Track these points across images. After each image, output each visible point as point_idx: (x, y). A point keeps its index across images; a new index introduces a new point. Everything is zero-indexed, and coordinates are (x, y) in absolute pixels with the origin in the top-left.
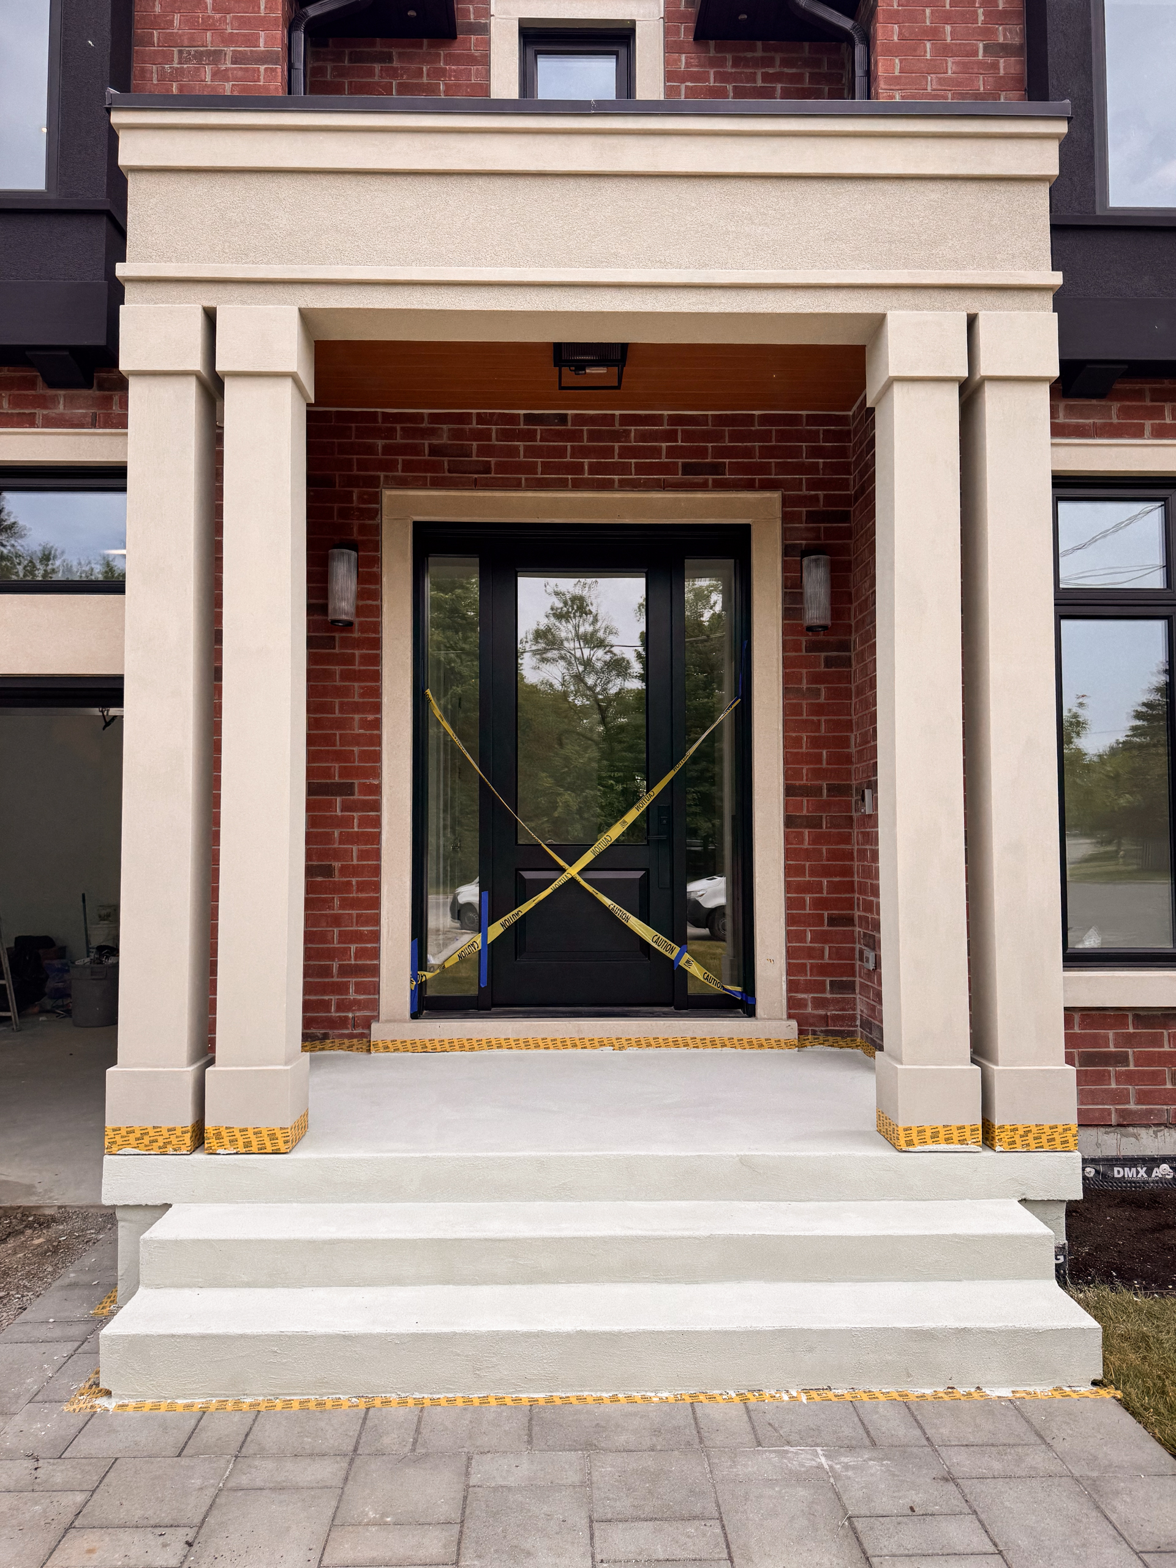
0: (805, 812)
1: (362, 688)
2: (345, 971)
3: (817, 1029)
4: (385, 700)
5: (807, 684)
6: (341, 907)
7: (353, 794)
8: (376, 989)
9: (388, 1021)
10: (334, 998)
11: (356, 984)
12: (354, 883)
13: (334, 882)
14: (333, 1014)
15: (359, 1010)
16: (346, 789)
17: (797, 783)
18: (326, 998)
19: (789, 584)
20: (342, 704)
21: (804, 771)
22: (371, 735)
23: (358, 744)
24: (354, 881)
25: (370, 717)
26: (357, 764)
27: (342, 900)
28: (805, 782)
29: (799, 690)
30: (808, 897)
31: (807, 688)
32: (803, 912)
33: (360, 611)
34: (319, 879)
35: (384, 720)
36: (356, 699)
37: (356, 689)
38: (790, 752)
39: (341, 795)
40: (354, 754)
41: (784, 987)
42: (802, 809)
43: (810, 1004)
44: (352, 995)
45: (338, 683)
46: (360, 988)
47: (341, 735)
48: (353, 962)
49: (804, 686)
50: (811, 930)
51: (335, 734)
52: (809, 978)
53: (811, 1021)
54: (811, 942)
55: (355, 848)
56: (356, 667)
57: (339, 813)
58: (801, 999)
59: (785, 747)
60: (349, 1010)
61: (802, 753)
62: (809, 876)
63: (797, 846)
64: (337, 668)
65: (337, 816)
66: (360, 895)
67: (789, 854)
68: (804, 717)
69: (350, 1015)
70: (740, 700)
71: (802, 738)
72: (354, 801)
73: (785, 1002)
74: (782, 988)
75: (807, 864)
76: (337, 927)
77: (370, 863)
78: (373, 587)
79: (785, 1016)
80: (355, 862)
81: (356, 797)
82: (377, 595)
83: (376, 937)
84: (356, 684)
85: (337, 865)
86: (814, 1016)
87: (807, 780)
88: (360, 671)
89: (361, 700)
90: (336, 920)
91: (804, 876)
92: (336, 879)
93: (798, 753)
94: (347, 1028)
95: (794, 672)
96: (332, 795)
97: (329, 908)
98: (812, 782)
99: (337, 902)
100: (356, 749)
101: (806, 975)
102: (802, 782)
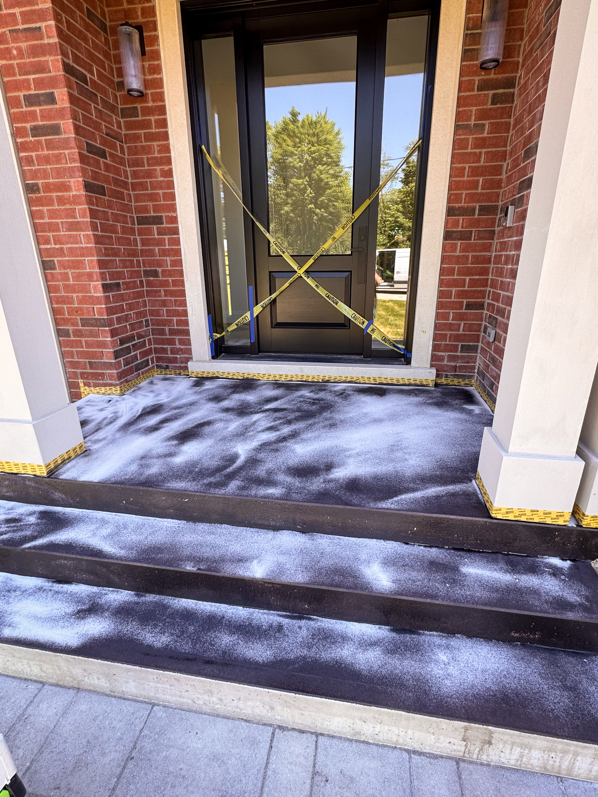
0: (460, 229)
1: (158, 146)
2: (172, 332)
3: (448, 373)
4: (173, 154)
5: (475, 120)
6: (165, 296)
7: (162, 224)
8: (189, 343)
9: (197, 361)
10: (169, 347)
11: (179, 340)
12: (170, 281)
13: (160, 280)
14: (170, 356)
15: (182, 354)
16: (158, 220)
17: (457, 205)
18: (165, 347)
19: (470, 25)
20: (148, 159)
21: (464, 196)
22: (168, 181)
23: (161, 188)
24: (170, 279)
25: (166, 168)
26: (162, 202)
27: (165, 291)
28: (463, 204)
29: (467, 126)
30: (454, 290)
31: (474, 124)
32: (450, 300)
33: (146, 84)
34: (151, 279)
35: (174, 170)
36: (156, 155)
37: (156, 147)
38: (454, 181)
39: (156, 224)
40: (160, 196)
41: (431, 348)
42: (458, 226)
43: (446, 359)
44: (178, 346)
45: (144, 144)
46: (182, 342)
47: (150, 182)
48: (176, 328)
49: (472, 122)
50: (453, 312)
51: (147, 182)
52: (447, 343)
53: (446, 369)
54: (452, 320)
55: (168, 259)
56: (153, 131)
57: (156, 236)
58: (440, 356)
59: (451, 176)
60: (177, 354)
61: (464, 181)
62: (457, 275)
63: (451, 254)
64: (141, 131)
65: (155, 238)
66: (174, 288)
67: (444, 260)
68: (469, 150)
69: (178, 356)
70: (421, 141)
71: (465, 168)
72: (163, 228)
73: (430, 357)
74: (428, 349)
75: (457, 266)
76: (165, 307)
77: (177, 268)
78: (156, 63)
79: (429, 366)
80: (169, 268)
81: (164, 225)
82: (157, 69)
83: (185, 313)
84: (155, 144)
85: (160, 270)
86: (448, 366)
87: (464, 203)
88: (155, 133)
89: (159, 155)
90: (164, 303)
91: (454, 275)
92: (161, 279)
93: (460, 181)
94: (177, 363)
95: (465, 111)
96: (151, 224)
97: (159, 296)
98: (468, 205)
99: (163, 293)
100: (160, 192)
101: (446, 341)
102: (461, 205)
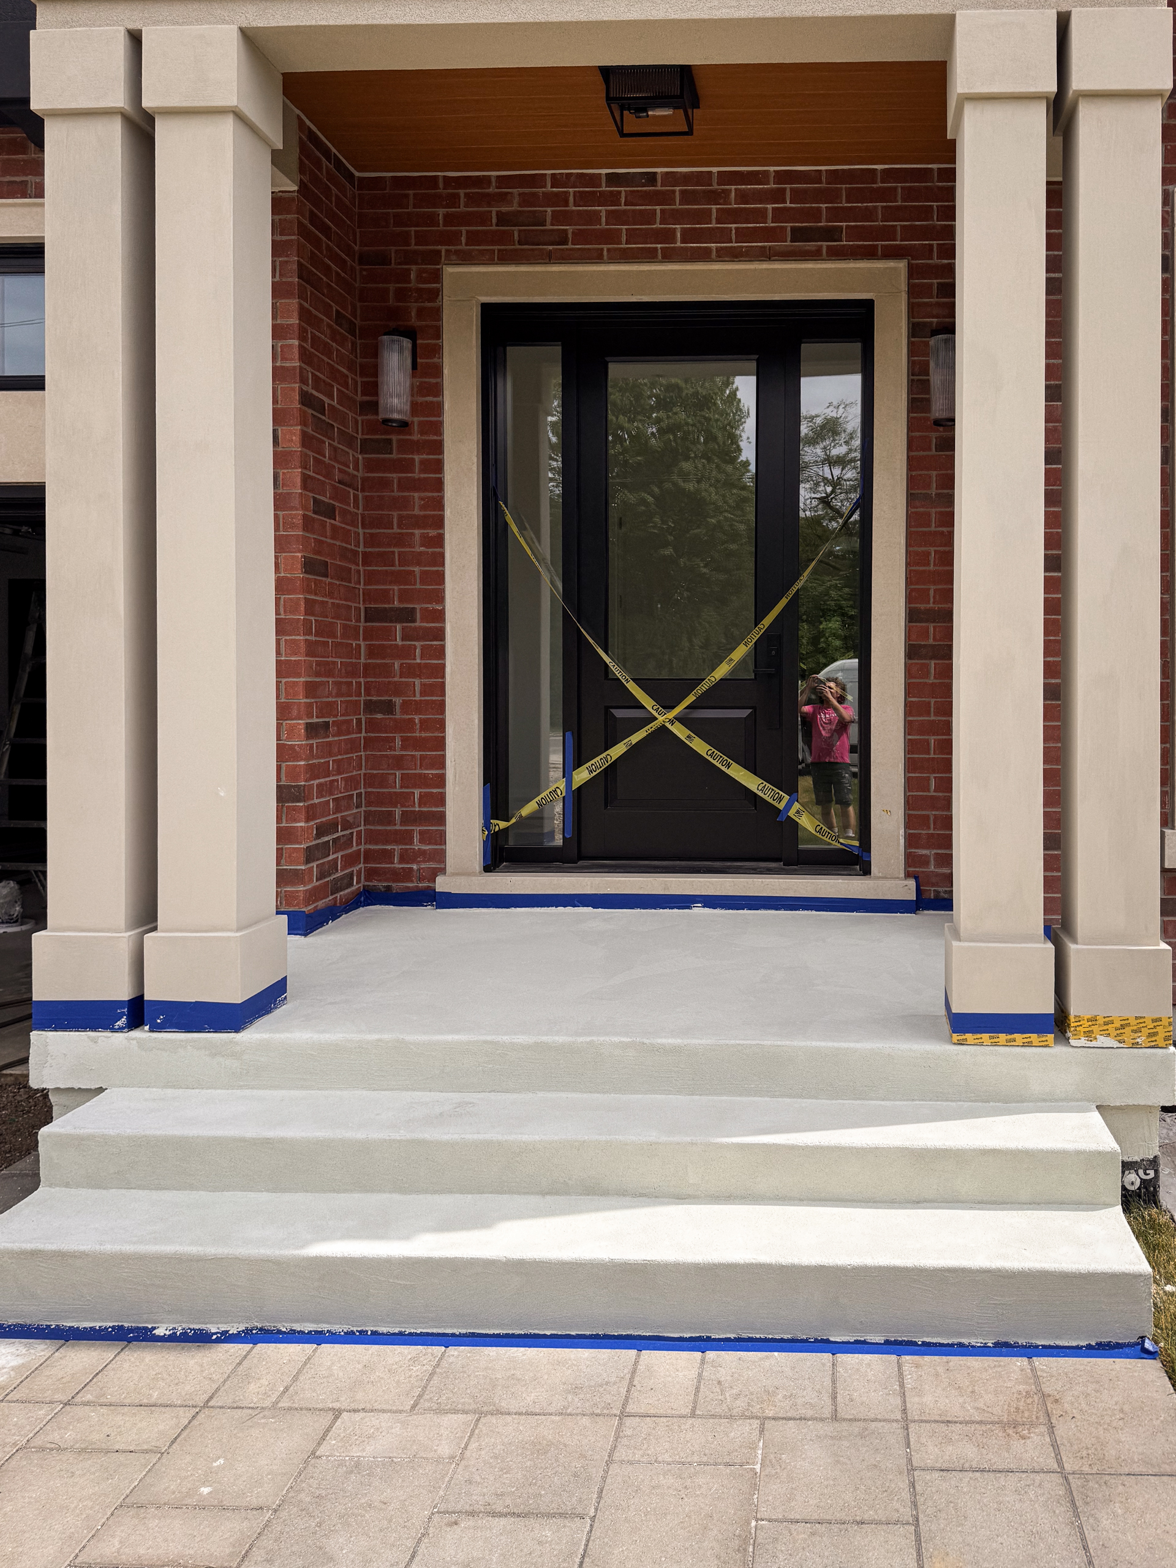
0: (931, 641)
1: (422, 499)
2: (408, 818)
3: (940, 889)
4: (448, 513)
5: (936, 489)
6: (403, 748)
7: (414, 621)
8: (441, 838)
9: (454, 874)
10: (397, 848)
11: (421, 833)
12: (417, 721)
13: (395, 720)
14: (397, 866)
15: (424, 861)
16: (407, 616)
17: (922, 606)
18: (389, 847)
19: (917, 370)
20: (400, 517)
21: (932, 593)
22: (433, 553)
23: (419, 564)
24: (417, 718)
25: (432, 533)
26: (418, 586)
27: (404, 739)
28: (931, 605)
29: (927, 497)
30: (932, 739)
31: (937, 495)
32: (927, 756)
33: (415, 408)
34: (379, 716)
35: (447, 536)
36: (417, 512)
37: (416, 500)
38: (915, 571)
39: (401, 622)
40: (415, 576)
41: (902, 841)
42: (928, 637)
43: (932, 862)
44: (417, 845)
45: (396, 494)
46: (425, 837)
47: (400, 554)
48: (417, 809)
49: (933, 491)
50: (935, 778)
51: (393, 552)
52: (931, 831)
53: (934, 880)
54: (935, 791)
55: (417, 682)
56: (416, 475)
57: (399, 642)
58: (922, 855)
59: (908, 564)
60: (413, 861)
61: (929, 571)
62: (935, 715)
63: (922, 681)
64: (394, 475)
65: (397, 645)
66: (423, 735)
67: (910, 689)
68: (933, 528)
69: (415, 867)
70: (858, 512)
71: (929, 553)
72: (415, 628)
73: (902, 858)
74: (898, 844)
75: (933, 701)
76: (399, 769)
77: (434, 698)
78: (433, 381)
79: (902, 875)
80: (418, 698)
81: (417, 624)
82: (437, 390)
83: (441, 781)
84: (416, 495)
85: (398, 701)
86: (937, 875)
87: (934, 603)
88: (419, 479)
89: (422, 513)
90: (398, 762)
91: (929, 714)
92: (398, 716)
93: (924, 571)
94: (412, 881)
95: (920, 475)
96: (391, 621)
97: (390, 749)
98: (940, 606)
99: (398, 743)
100: (417, 569)
101: (929, 828)
102: (928, 606)
